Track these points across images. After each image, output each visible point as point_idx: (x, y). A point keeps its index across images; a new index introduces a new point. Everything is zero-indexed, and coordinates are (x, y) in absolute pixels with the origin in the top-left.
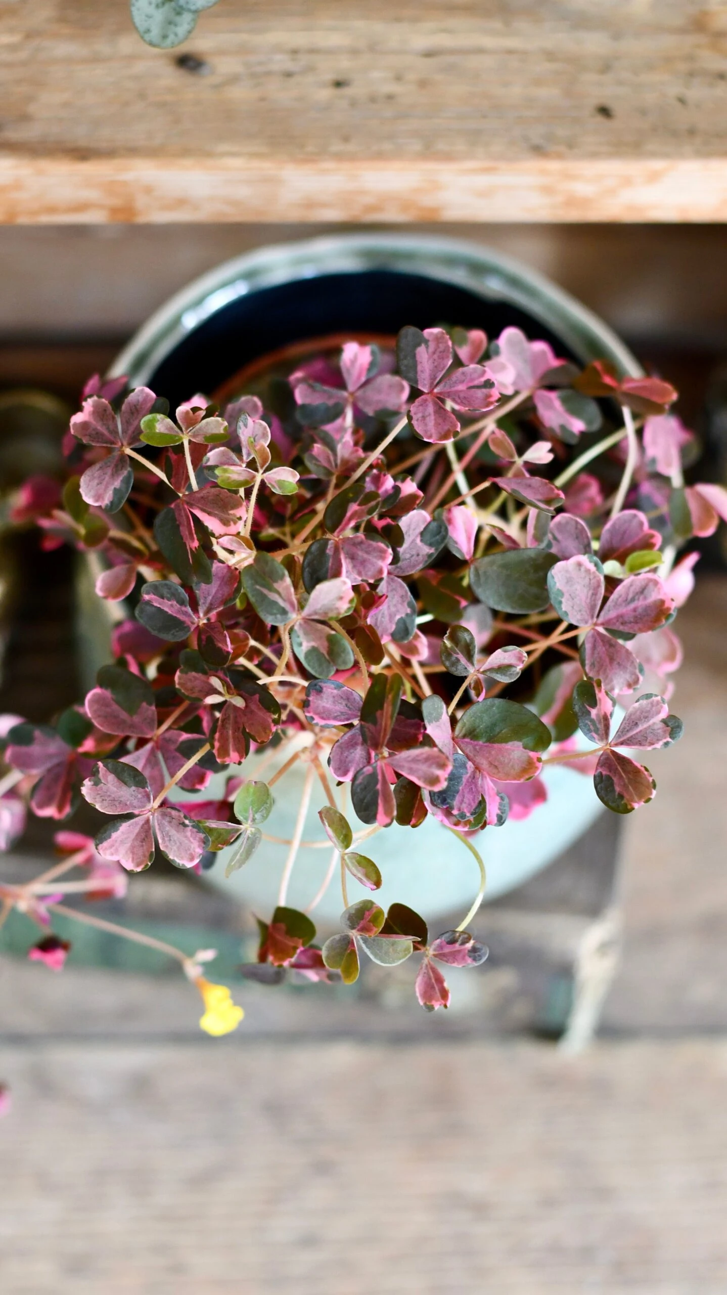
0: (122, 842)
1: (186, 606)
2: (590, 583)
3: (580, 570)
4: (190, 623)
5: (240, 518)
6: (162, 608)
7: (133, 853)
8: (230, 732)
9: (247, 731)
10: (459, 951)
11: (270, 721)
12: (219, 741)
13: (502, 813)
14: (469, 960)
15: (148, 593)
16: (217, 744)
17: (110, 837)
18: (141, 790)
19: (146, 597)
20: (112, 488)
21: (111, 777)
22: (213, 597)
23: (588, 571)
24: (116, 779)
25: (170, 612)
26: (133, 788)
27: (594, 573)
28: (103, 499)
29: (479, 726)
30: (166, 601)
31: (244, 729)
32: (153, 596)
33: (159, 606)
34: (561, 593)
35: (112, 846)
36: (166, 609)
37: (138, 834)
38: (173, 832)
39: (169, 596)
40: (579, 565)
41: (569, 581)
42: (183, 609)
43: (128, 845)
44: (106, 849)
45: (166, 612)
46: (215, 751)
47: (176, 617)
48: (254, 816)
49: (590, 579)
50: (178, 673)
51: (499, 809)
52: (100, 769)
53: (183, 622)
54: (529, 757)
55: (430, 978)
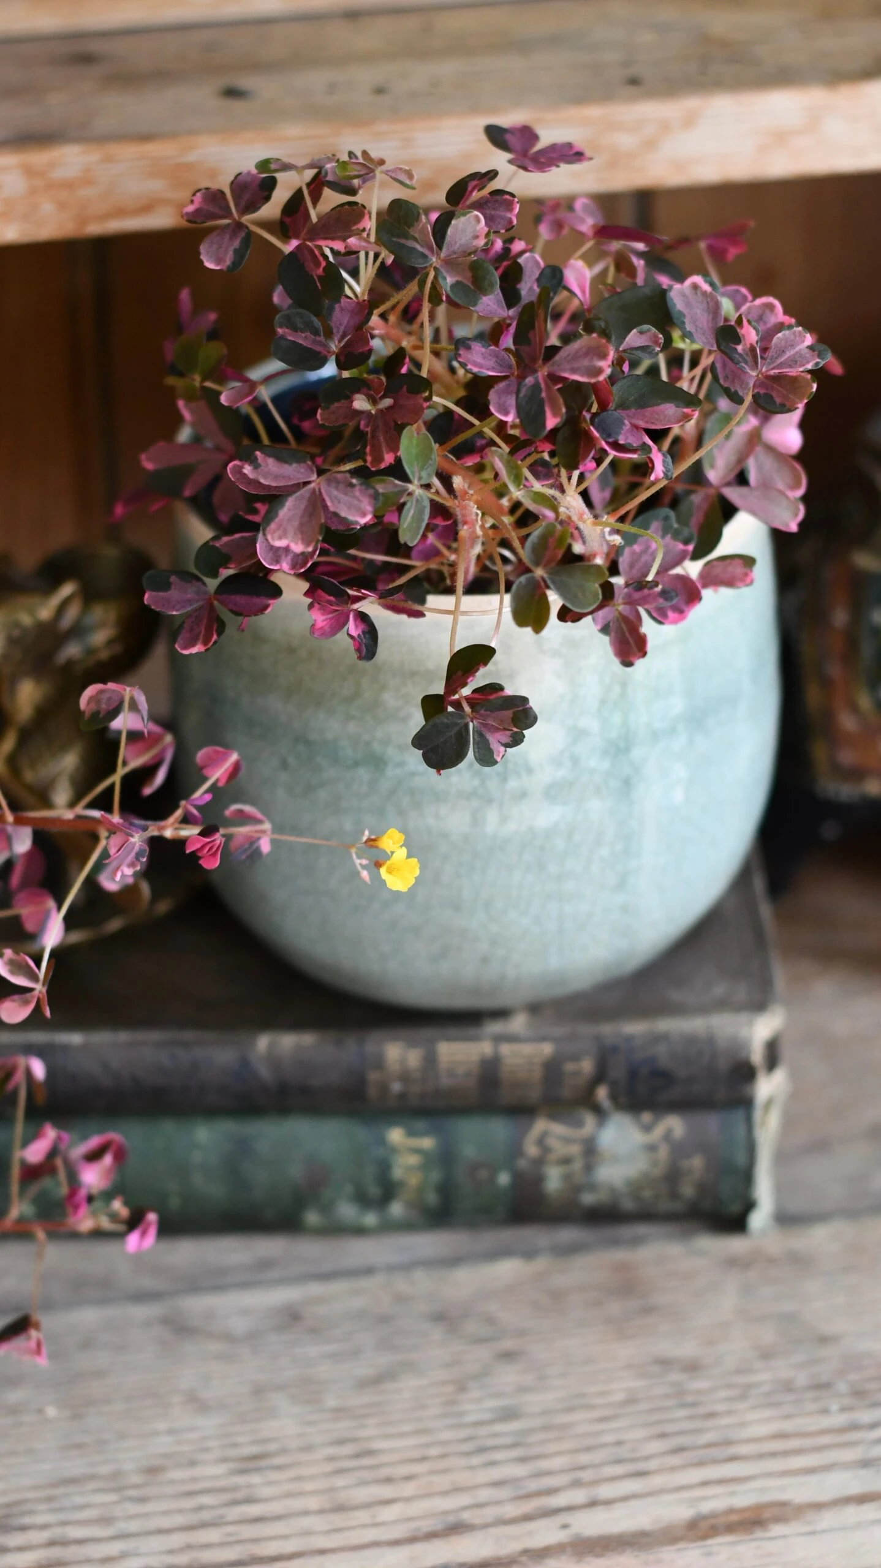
0: (289, 520)
1: (320, 336)
2: (708, 308)
3: (696, 293)
4: (325, 353)
5: (364, 230)
6: (296, 341)
7: (302, 533)
8: (382, 438)
9: (399, 423)
10: (649, 595)
11: (421, 401)
12: (371, 454)
13: (667, 471)
14: (661, 600)
15: (281, 327)
16: (369, 458)
17: (277, 515)
18: (302, 465)
19: (280, 331)
20: (232, 248)
21: (271, 461)
22: (345, 327)
23: (704, 293)
24: (276, 462)
25: (305, 344)
26: (294, 465)
27: (711, 293)
28: (225, 262)
29: (627, 399)
30: (300, 334)
31: (396, 423)
32: (287, 330)
33: (293, 339)
34: (680, 313)
35: (279, 527)
36: (301, 342)
37: (305, 511)
38: (341, 496)
39: (303, 327)
40: (695, 287)
41: (688, 304)
42: (318, 338)
43: (296, 523)
44: (274, 532)
45: (301, 344)
46: (368, 464)
47: (311, 348)
48: (420, 474)
49: (708, 302)
50: (319, 411)
51: (664, 466)
52: (259, 457)
53: (320, 353)
54: (684, 412)
55: (623, 633)
